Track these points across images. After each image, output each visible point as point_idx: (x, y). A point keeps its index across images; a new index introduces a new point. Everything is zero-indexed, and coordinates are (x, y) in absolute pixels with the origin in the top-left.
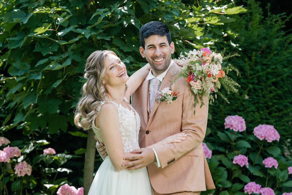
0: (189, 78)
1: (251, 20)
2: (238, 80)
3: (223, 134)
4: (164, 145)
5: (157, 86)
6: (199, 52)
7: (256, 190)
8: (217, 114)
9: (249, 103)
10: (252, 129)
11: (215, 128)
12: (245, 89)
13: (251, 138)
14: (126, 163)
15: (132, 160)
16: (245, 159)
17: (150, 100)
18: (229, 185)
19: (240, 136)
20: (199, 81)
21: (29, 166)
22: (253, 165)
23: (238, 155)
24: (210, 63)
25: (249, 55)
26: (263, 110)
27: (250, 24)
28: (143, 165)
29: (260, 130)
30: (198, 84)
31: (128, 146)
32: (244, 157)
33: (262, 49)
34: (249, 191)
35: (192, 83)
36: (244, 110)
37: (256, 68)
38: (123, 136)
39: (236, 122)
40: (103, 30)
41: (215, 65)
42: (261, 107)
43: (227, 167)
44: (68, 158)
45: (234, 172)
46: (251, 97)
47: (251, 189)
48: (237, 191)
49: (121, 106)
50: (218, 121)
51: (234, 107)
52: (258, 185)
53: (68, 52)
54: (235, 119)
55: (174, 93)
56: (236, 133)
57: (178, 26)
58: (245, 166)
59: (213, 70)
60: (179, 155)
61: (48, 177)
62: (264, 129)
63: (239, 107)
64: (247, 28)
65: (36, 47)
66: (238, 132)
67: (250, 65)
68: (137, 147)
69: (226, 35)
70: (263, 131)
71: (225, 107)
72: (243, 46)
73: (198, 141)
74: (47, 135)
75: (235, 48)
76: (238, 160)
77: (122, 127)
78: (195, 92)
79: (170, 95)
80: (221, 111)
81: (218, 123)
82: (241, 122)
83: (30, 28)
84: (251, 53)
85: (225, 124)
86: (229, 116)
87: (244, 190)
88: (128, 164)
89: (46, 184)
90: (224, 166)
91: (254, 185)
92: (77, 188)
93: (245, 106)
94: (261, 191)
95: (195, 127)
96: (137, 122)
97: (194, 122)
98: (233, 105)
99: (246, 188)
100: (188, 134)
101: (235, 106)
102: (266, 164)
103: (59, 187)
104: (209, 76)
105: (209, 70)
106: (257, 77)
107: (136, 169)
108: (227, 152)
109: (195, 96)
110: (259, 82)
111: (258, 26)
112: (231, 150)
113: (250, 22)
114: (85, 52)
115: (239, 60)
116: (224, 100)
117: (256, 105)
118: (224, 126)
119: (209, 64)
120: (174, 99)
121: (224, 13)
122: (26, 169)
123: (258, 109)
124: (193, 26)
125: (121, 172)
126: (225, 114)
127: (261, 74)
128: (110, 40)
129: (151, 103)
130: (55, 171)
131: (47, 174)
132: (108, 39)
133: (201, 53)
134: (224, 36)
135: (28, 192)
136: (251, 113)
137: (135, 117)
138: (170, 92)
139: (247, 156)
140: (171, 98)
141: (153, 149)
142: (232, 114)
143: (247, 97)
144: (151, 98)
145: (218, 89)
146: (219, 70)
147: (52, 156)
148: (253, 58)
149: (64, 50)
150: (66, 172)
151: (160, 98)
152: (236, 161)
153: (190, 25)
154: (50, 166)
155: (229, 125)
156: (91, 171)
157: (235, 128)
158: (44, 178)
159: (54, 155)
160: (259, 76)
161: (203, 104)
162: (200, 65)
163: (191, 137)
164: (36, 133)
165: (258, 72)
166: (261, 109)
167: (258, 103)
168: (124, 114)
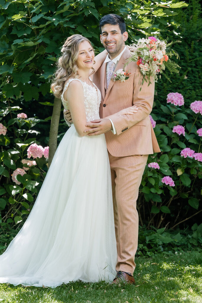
0: (139, 61)
1: (192, 14)
2: (179, 63)
3: (165, 107)
4: (119, 116)
5: (113, 68)
6: (147, 40)
7: (191, 155)
8: (161, 90)
9: (187, 82)
10: (189, 104)
11: (159, 102)
12: (185, 71)
13: (188, 112)
14: (87, 130)
15: (93, 128)
16: (183, 129)
17: (107, 79)
18: (168, 149)
19: (179, 109)
20: (146, 64)
21: (5, 127)
22: (189, 134)
23: (176, 125)
24: (156, 49)
25: (189, 43)
26: (199, 89)
27: (191, 17)
28: (101, 132)
29: (195, 105)
30: (146, 67)
31: (91, 116)
32: (181, 127)
33: (199, 39)
34: (184, 155)
35: (141, 65)
36: (183, 88)
37: (194, 54)
38: (87, 108)
39: (176, 98)
40: (70, 19)
41: (160, 51)
42: (197, 86)
43: (168, 135)
44: (37, 122)
45: (173, 139)
46: (189, 77)
47: (186, 154)
48: (175, 155)
49: (86, 83)
50: (161, 96)
51: (175, 86)
52: (192, 150)
53: (39, 35)
54: (175, 95)
55: (127, 74)
56: (176, 107)
57: (131, 18)
58: (182, 135)
59: (158, 55)
60: (131, 125)
61: (20, 137)
62: (199, 104)
63: (179, 85)
64: (188, 21)
65: (13, 30)
66: (178, 106)
67: (189, 51)
68: (98, 118)
69: (170, 25)
70: (198, 106)
71: (168, 85)
72: (185, 35)
73: (146, 113)
74: (21, 102)
75: (177, 36)
76: (177, 130)
77: (86, 100)
78: (144, 73)
79: (124, 75)
80: (164, 88)
81: (161, 98)
82: (181, 98)
83: (9, 14)
84: (191, 42)
85: (167, 99)
86: (171, 93)
87: (181, 154)
88: (89, 131)
89: (18, 143)
90: (165, 134)
91: (189, 151)
92: (44, 147)
93: (184, 85)
94: (195, 156)
95: (143, 102)
96: (98, 97)
97: (144, 98)
98: (174, 84)
99: (182, 152)
100: (139, 108)
101: (176, 84)
102: (199, 133)
103: (29, 146)
104: (155, 60)
105: (155, 55)
106: (195, 61)
107: (95, 135)
108: (168, 122)
109: (144, 76)
110: (197, 65)
111: (198, 20)
112: (171, 120)
113: (191, 15)
114: (54, 36)
115: (181, 47)
116: (167, 80)
117: (193, 84)
118: (166, 101)
119: (154, 50)
120: (127, 78)
121: (169, 7)
122: (2, 130)
123: (195, 88)
124: (143, 18)
125: (84, 138)
126: (167, 91)
127: (198, 59)
128: (74, 27)
129: (108, 81)
130: (26, 132)
131: (19, 134)
132: (73, 27)
133: (148, 41)
134: (169, 26)
135: (3, 149)
136: (189, 91)
137: (97, 93)
138: (123, 73)
139: (183, 127)
140: (124, 77)
141: (111, 120)
142: (173, 91)
143: (186, 78)
144: (108, 78)
145: (163, 71)
146: (163, 55)
147: (24, 120)
148: (192, 45)
149: (36, 33)
150: (36, 133)
151: (115, 78)
152: (175, 130)
153: (140, 17)
154: (22, 128)
155: (170, 100)
156: (56, 134)
157: (175, 103)
158: (17, 137)
159: (26, 119)
160: (197, 60)
161: (150, 83)
162: (148, 51)
163: (141, 110)
164: (11, 101)
165: (196, 57)
166: (197, 88)
167: (195, 82)
168: (88, 90)
